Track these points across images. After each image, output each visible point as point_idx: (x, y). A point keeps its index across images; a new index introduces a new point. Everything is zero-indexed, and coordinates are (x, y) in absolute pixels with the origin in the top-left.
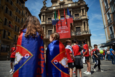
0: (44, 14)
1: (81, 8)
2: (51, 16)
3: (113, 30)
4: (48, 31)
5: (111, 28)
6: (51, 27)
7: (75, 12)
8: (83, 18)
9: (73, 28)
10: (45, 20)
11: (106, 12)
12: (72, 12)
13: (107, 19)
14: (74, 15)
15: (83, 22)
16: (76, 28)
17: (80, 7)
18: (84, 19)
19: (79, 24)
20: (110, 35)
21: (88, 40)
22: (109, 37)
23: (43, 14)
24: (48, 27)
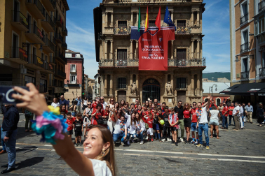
0: (111, 11)
1: (193, 10)
2: (127, 16)
3: (249, 64)
4: (118, 50)
5: (245, 61)
6: (126, 43)
7: (178, 16)
8: (194, 31)
9: (172, 51)
10: (111, 26)
11: (242, 28)
12: (172, 15)
13: (241, 41)
14: (176, 23)
15: (193, 40)
16: (178, 50)
17: (190, 7)
18: (196, 35)
19: (185, 42)
20: (242, 73)
21: (198, 77)
22: (237, 75)
23: (107, 11)
24: (118, 43)
